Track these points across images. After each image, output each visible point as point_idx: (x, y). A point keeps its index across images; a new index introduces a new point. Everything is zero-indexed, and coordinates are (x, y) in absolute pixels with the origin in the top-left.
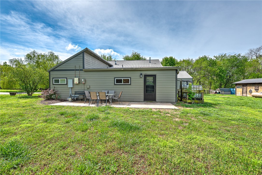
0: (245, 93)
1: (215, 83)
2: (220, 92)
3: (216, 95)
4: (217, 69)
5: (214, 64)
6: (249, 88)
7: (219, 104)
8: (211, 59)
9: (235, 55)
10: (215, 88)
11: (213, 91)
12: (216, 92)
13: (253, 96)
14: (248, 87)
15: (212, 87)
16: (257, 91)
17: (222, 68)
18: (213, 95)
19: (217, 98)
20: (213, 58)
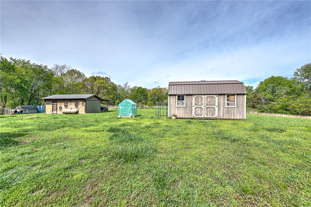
0: (55, 110)
1: (13, 97)
2: (23, 111)
3: (16, 115)
4: (16, 78)
5: (12, 70)
6: (59, 105)
7: (26, 131)
8: (5, 59)
9: (42, 66)
10: (14, 106)
11: (10, 111)
12: (16, 112)
13: (64, 113)
14: (58, 103)
15: (8, 104)
16: (66, 108)
17: (25, 78)
18: (10, 116)
19: (20, 121)
20: (9, 60)
